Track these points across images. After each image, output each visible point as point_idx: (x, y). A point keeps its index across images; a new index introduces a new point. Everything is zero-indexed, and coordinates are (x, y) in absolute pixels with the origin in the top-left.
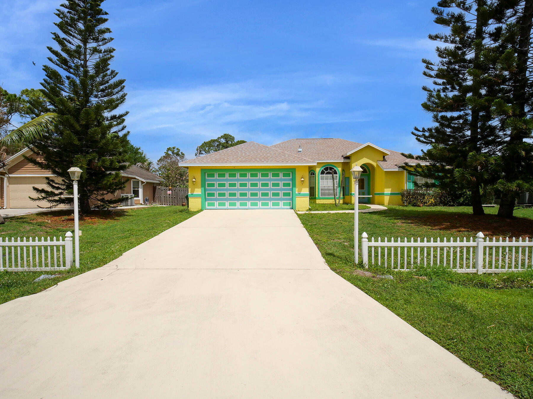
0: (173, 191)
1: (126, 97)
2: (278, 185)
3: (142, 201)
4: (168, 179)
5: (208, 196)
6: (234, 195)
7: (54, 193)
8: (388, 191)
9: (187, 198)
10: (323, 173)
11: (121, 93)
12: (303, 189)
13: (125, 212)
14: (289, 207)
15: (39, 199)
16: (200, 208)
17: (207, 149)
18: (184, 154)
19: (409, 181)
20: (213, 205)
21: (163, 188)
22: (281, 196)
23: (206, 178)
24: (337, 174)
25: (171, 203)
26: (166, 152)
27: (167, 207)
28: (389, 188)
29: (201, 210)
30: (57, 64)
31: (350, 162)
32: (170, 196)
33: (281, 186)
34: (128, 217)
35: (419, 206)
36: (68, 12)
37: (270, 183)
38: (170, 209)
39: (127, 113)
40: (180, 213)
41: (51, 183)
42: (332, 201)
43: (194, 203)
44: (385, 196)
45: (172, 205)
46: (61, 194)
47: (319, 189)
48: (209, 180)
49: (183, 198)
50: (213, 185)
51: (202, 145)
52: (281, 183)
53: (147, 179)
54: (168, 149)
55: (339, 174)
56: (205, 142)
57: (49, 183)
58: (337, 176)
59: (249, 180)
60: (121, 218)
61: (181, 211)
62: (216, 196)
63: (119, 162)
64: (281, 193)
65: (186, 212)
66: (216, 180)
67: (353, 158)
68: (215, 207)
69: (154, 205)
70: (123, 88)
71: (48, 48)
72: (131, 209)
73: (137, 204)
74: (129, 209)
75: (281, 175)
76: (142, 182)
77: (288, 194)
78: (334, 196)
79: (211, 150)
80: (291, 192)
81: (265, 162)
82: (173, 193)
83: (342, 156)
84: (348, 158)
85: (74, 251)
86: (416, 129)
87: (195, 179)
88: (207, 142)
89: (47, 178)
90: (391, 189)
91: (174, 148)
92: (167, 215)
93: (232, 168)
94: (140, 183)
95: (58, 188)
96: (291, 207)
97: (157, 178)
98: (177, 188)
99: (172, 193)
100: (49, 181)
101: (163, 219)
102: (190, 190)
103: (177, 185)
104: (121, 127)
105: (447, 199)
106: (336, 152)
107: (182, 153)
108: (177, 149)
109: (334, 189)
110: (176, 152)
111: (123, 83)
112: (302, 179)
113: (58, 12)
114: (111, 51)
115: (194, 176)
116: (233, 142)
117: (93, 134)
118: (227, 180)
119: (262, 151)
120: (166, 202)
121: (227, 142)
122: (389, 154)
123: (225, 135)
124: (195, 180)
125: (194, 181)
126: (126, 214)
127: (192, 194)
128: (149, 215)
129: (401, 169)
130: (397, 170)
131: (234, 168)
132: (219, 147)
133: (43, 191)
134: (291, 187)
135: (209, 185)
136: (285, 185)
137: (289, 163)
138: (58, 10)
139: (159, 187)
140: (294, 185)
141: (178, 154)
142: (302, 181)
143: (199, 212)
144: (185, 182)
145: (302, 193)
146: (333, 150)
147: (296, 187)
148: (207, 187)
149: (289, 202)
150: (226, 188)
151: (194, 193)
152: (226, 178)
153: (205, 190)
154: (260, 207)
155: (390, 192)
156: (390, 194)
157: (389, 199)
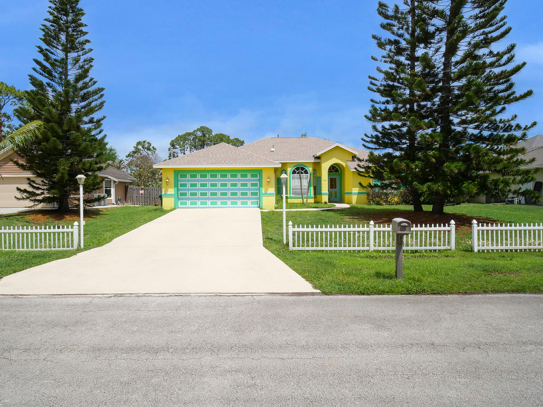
0: (146, 191)
1: (104, 104)
2: (246, 185)
3: (115, 201)
4: (140, 178)
5: (180, 196)
6: (205, 194)
7: (35, 193)
8: (355, 190)
9: (161, 197)
10: (294, 172)
11: (100, 101)
12: (269, 189)
13: (101, 211)
14: (257, 206)
15: (23, 199)
16: (173, 207)
17: (181, 143)
18: (155, 149)
20: (185, 204)
21: (135, 187)
22: (249, 195)
23: (179, 178)
25: (143, 204)
26: (136, 146)
27: (139, 207)
28: (356, 188)
29: (174, 209)
30: (40, 74)
31: (320, 162)
32: (143, 196)
33: (249, 186)
34: (104, 216)
35: (381, 205)
36: (51, 25)
37: (239, 184)
38: (143, 209)
39: (104, 117)
40: (154, 211)
41: (32, 183)
42: (299, 201)
43: (167, 203)
44: (353, 196)
45: (145, 205)
46: (42, 193)
47: (290, 188)
48: (182, 181)
49: (156, 198)
50: (185, 185)
51: (176, 139)
52: (249, 184)
53: (120, 179)
54: (137, 143)
55: (309, 174)
56: (179, 135)
57: (30, 184)
58: (308, 176)
59: (219, 180)
60: (98, 217)
61: (155, 210)
62: (189, 196)
63: (96, 163)
64: (249, 193)
65: (160, 211)
66: (188, 181)
67: (322, 158)
68: (187, 206)
69: (126, 205)
70: (102, 96)
71: (34, 60)
72: (106, 208)
73: (109, 204)
74: (103, 208)
75: (249, 176)
76: (115, 182)
77: (256, 194)
78: (302, 195)
79: (186, 144)
80: (258, 191)
81: (234, 164)
82: (146, 193)
83: (314, 156)
84: (318, 158)
85: (79, 235)
86: (366, 135)
87: (169, 180)
88: (181, 135)
89: (29, 179)
91: (144, 142)
92: (142, 214)
93: (203, 170)
94: (112, 183)
95: (38, 188)
96: (258, 205)
97: (129, 177)
98: (149, 188)
99: (144, 193)
100: (30, 182)
101: (139, 217)
102: (163, 190)
103: (150, 184)
104: (98, 130)
105: (409, 198)
106: (309, 151)
107: (153, 147)
108: (148, 143)
109: (301, 189)
110: (147, 146)
111: (102, 91)
112: (268, 180)
113: (43, 28)
114: (91, 60)
115: (167, 177)
116: (211, 136)
117: (75, 139)
118: (199, 180)
119: (232, 153)
120: (138, 202)
121: (204, 136)
123: (202, 127)
125: (168, 182)
126: (101, 213)
127: (166, 194)
128: (124, 214)
131: (205, 169)
132: (195, 141)
133: (25, 191)
134: (258, 187)
135: (182, 185)
136: (252, 185)
137: (256, 165)
138: (43, 25)
139: (131, 187)
140: (261, 186)
141: (149, 149)
142: (269, 181)
143: (172, 211)
144: (158, 181)
145: (268, 192)
146: (306, 149)
148: (179, 187)
149: (257, 201)
150: (197, 188)
151: (168, 193)
152: (197, 178)
153: (178, 190)
154: (229, 205)
155: (358, 192)
156: (357, 194)
157: (357, 198)
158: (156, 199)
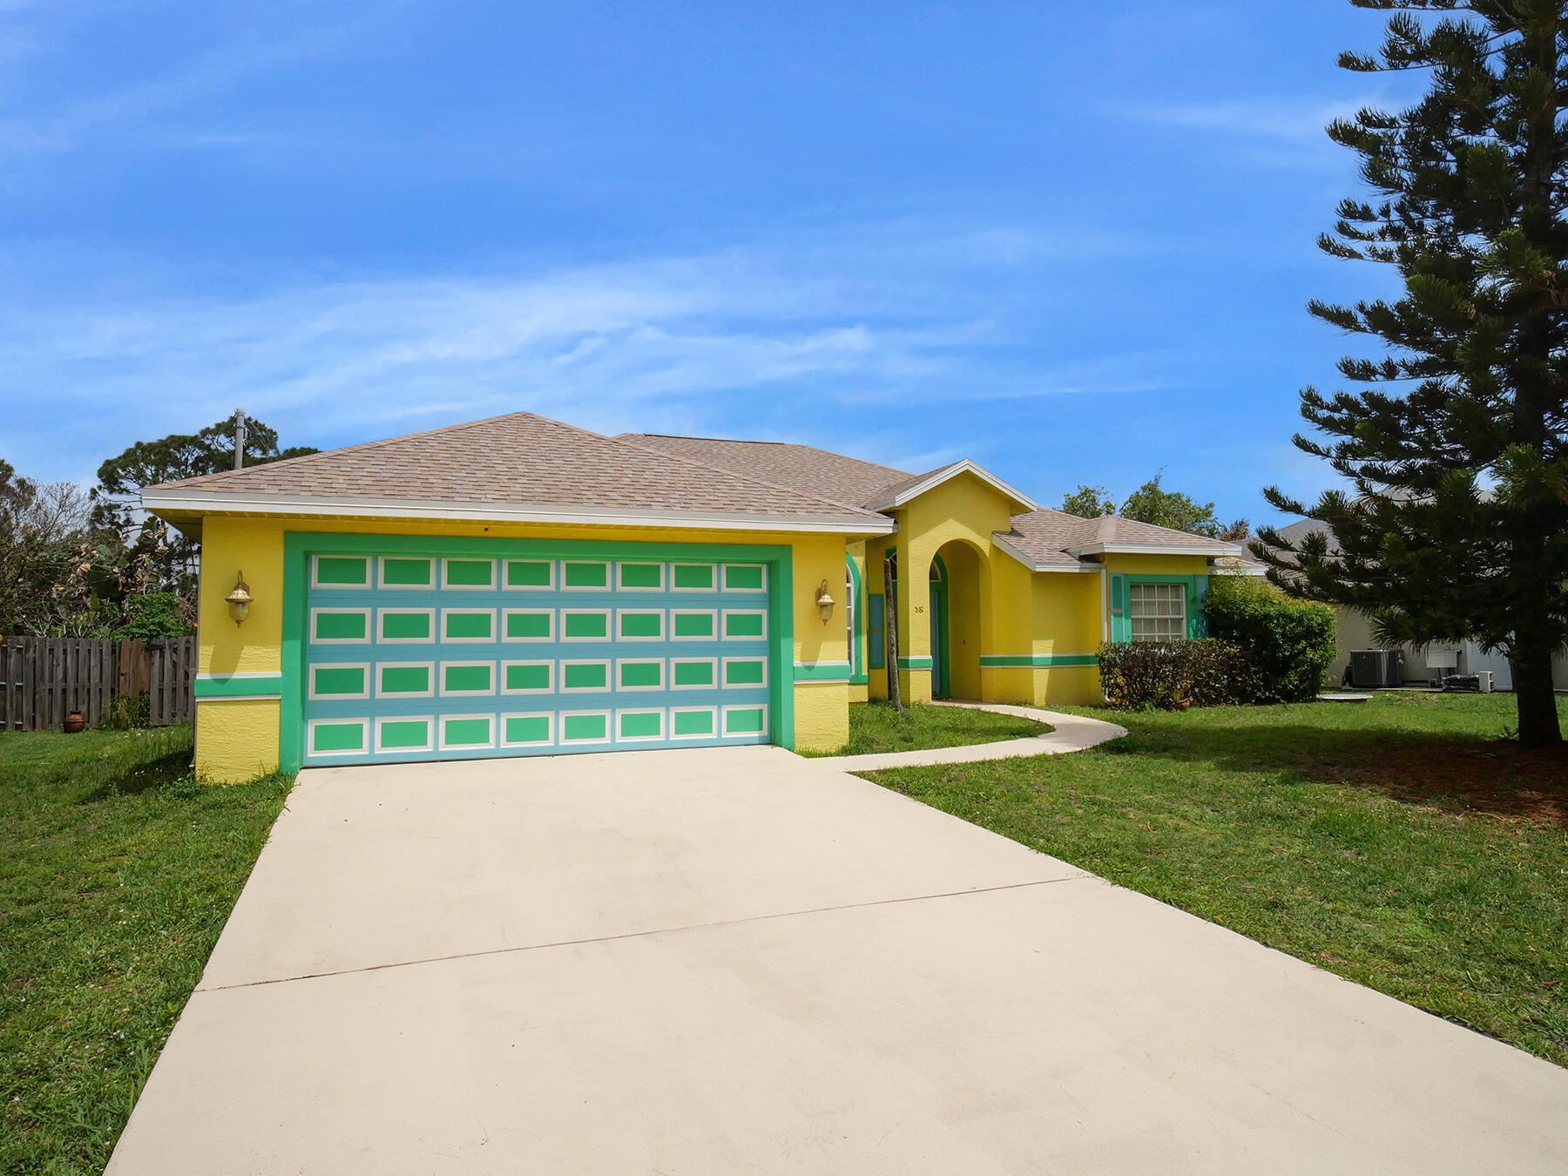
2: (703, 625)
5: (319, 690)
8: (1043, 650)
12: (824, 645)
14: (755, 734)
16: (271, 763)
18: (30, 490)
19: (1117, 611)
20: (352, 737)
22: (720, 680)
23: (315, 583)
24: (849, 582)
28: (1046, 638)
29: (279, 773)
31: (905, 533)
33: (720, 633)
35: (1178, 708)
37: (668, 618)
44: (1032, 670)
48: (331, 599)
50: (354, 626)
51: (125, 456)
52: (719, 617)
55: (855, 581)
59: (558, 599)
62: (373, 687)
64: (719, 665)
65: (183, 795)
66: (375, 598)
68: (362, 752)
75: (719, 578)
77: (754, 672)
80: (767, 659)
87: (246, 588)
90: (1052, 641)
93: (476, 534)
96: (765, 732)
102: (205, 653)
107: (21, 483)
112: (823, 599)
115: (240, 572)
118: (439, 593)
122: (1031, 507)
124: (247, 597)
125: (239, 603)
127: (224, 681)
129: (1089, 567)
130: (1078, 571)
131: (487, 534)
134: (766, 637)
135: (329, 626)
136: (736, 625)
140: (779, 628)
142: (826, 605)
145: (818, 663)
147: (792, 636)
148: (313, 639)
149: (756, 707)
150: (431, 639)
151: (237, 675)
152: (432, 586)
153: (306, 655)
154: (613, 738)
155: (1050, 655)
156: (1050, 663)
157: (1048, 682)
158: (71, 699)
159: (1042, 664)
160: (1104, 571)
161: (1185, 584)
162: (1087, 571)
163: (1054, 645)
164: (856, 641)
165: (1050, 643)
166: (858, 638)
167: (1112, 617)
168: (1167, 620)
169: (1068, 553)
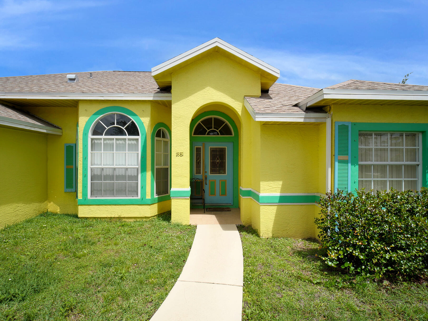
10: (98, 131)
19: (342, 157)
24: (138, 135)
44: (261, 207)
47: (85, 176)
55: (142, 134)
58: (138, 139)
67: (175, 88)
129: (314, 117)
130: (302, 120)
155: (278, 194)
156: (277, 201)
157: (276, 217)
159: (269, 202)
160: (328, 121)
161: (423, 132)
162: (313, 121)
163: (282, 185)
164: (142, 176)
165: (279, 184)
166: (144, 173)
167: (337, 163)
168: (400, 166)
169: (300, 107)
